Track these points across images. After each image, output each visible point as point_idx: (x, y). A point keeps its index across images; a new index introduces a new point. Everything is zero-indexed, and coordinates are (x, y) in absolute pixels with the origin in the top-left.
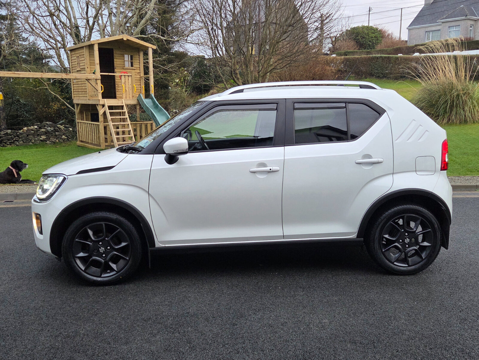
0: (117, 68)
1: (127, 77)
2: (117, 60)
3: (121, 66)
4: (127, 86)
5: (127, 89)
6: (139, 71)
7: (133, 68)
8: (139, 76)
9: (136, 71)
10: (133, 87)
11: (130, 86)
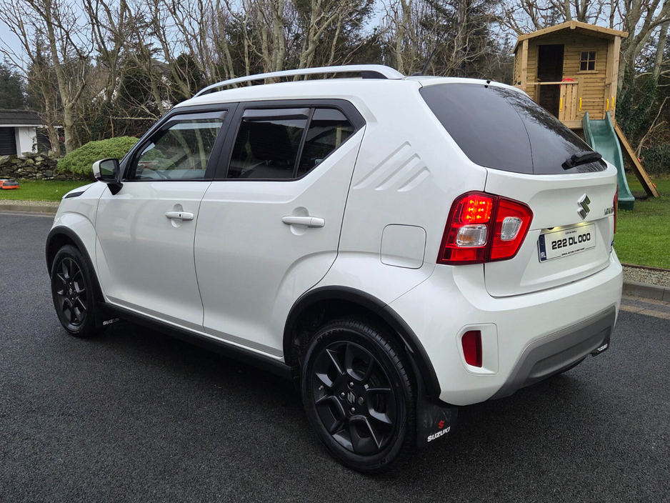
0: (566, 73)
1: (569, 87)
2: (568, 62)
3: (573, 69)
4: (569, 100)
5: (568, 105)
6: (603, 76)
7: (593, 72)
8: (603, 84)
9: (598, 76)
10: (578, 102)
11: (574, 101)
